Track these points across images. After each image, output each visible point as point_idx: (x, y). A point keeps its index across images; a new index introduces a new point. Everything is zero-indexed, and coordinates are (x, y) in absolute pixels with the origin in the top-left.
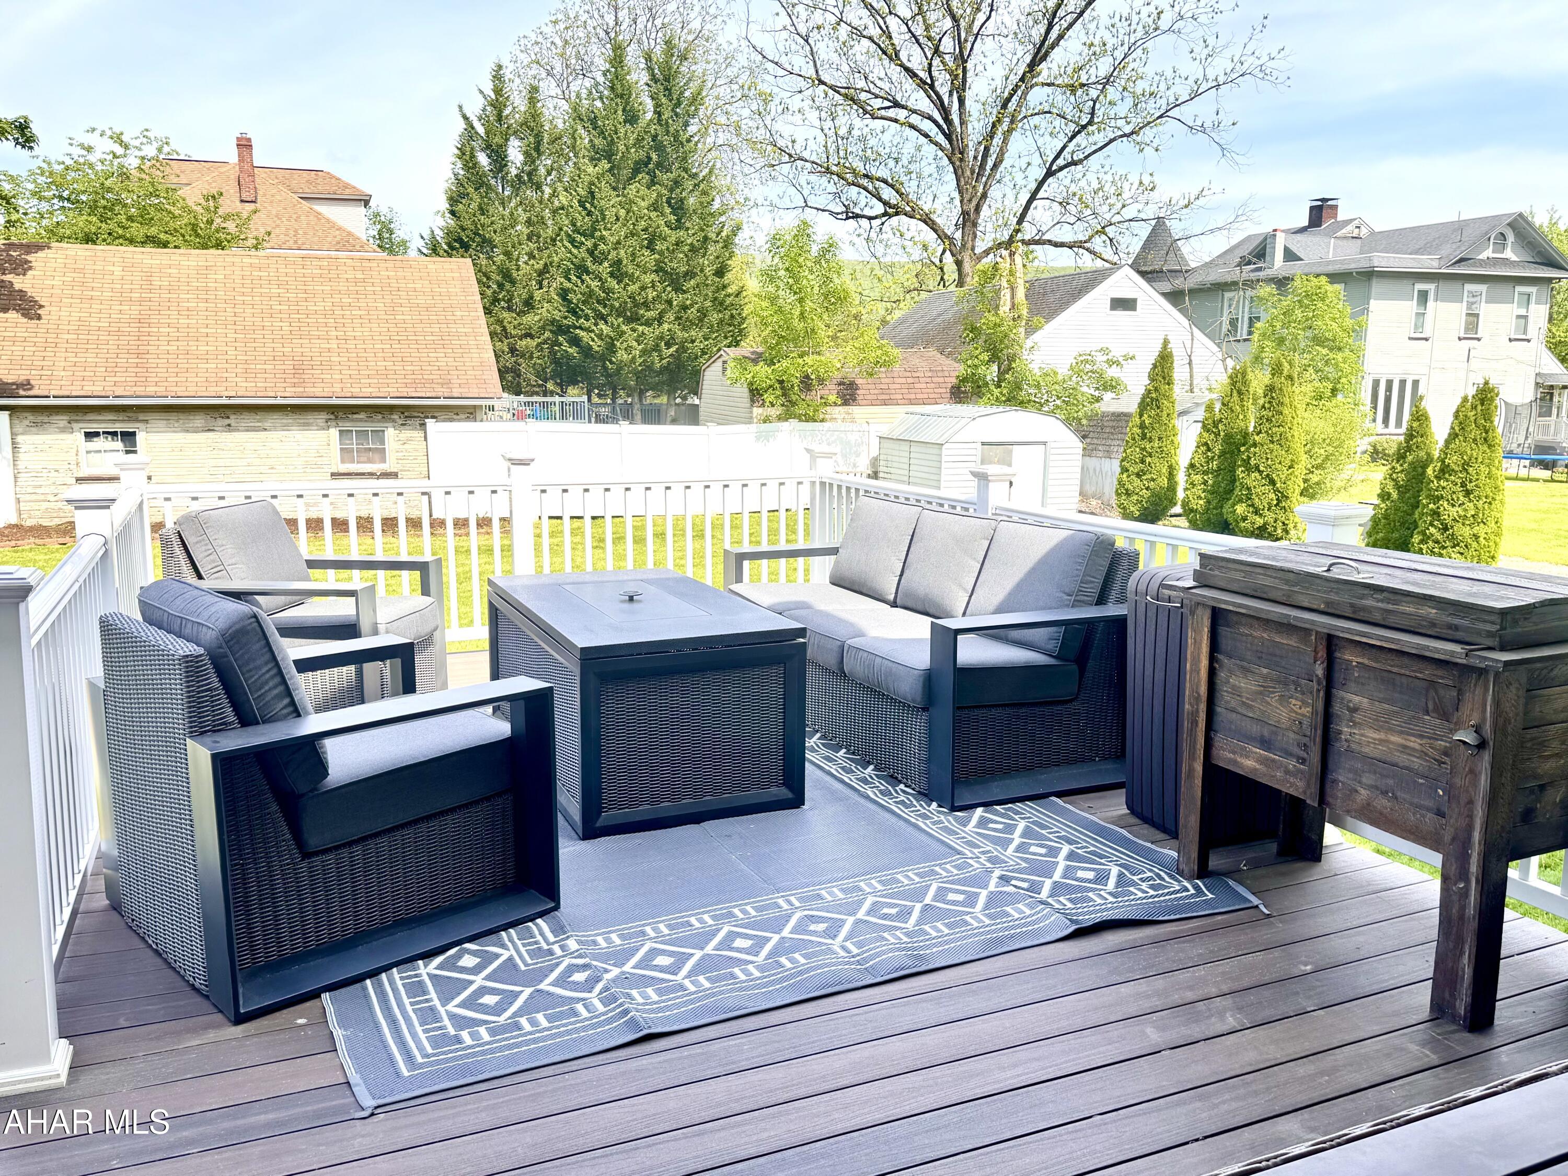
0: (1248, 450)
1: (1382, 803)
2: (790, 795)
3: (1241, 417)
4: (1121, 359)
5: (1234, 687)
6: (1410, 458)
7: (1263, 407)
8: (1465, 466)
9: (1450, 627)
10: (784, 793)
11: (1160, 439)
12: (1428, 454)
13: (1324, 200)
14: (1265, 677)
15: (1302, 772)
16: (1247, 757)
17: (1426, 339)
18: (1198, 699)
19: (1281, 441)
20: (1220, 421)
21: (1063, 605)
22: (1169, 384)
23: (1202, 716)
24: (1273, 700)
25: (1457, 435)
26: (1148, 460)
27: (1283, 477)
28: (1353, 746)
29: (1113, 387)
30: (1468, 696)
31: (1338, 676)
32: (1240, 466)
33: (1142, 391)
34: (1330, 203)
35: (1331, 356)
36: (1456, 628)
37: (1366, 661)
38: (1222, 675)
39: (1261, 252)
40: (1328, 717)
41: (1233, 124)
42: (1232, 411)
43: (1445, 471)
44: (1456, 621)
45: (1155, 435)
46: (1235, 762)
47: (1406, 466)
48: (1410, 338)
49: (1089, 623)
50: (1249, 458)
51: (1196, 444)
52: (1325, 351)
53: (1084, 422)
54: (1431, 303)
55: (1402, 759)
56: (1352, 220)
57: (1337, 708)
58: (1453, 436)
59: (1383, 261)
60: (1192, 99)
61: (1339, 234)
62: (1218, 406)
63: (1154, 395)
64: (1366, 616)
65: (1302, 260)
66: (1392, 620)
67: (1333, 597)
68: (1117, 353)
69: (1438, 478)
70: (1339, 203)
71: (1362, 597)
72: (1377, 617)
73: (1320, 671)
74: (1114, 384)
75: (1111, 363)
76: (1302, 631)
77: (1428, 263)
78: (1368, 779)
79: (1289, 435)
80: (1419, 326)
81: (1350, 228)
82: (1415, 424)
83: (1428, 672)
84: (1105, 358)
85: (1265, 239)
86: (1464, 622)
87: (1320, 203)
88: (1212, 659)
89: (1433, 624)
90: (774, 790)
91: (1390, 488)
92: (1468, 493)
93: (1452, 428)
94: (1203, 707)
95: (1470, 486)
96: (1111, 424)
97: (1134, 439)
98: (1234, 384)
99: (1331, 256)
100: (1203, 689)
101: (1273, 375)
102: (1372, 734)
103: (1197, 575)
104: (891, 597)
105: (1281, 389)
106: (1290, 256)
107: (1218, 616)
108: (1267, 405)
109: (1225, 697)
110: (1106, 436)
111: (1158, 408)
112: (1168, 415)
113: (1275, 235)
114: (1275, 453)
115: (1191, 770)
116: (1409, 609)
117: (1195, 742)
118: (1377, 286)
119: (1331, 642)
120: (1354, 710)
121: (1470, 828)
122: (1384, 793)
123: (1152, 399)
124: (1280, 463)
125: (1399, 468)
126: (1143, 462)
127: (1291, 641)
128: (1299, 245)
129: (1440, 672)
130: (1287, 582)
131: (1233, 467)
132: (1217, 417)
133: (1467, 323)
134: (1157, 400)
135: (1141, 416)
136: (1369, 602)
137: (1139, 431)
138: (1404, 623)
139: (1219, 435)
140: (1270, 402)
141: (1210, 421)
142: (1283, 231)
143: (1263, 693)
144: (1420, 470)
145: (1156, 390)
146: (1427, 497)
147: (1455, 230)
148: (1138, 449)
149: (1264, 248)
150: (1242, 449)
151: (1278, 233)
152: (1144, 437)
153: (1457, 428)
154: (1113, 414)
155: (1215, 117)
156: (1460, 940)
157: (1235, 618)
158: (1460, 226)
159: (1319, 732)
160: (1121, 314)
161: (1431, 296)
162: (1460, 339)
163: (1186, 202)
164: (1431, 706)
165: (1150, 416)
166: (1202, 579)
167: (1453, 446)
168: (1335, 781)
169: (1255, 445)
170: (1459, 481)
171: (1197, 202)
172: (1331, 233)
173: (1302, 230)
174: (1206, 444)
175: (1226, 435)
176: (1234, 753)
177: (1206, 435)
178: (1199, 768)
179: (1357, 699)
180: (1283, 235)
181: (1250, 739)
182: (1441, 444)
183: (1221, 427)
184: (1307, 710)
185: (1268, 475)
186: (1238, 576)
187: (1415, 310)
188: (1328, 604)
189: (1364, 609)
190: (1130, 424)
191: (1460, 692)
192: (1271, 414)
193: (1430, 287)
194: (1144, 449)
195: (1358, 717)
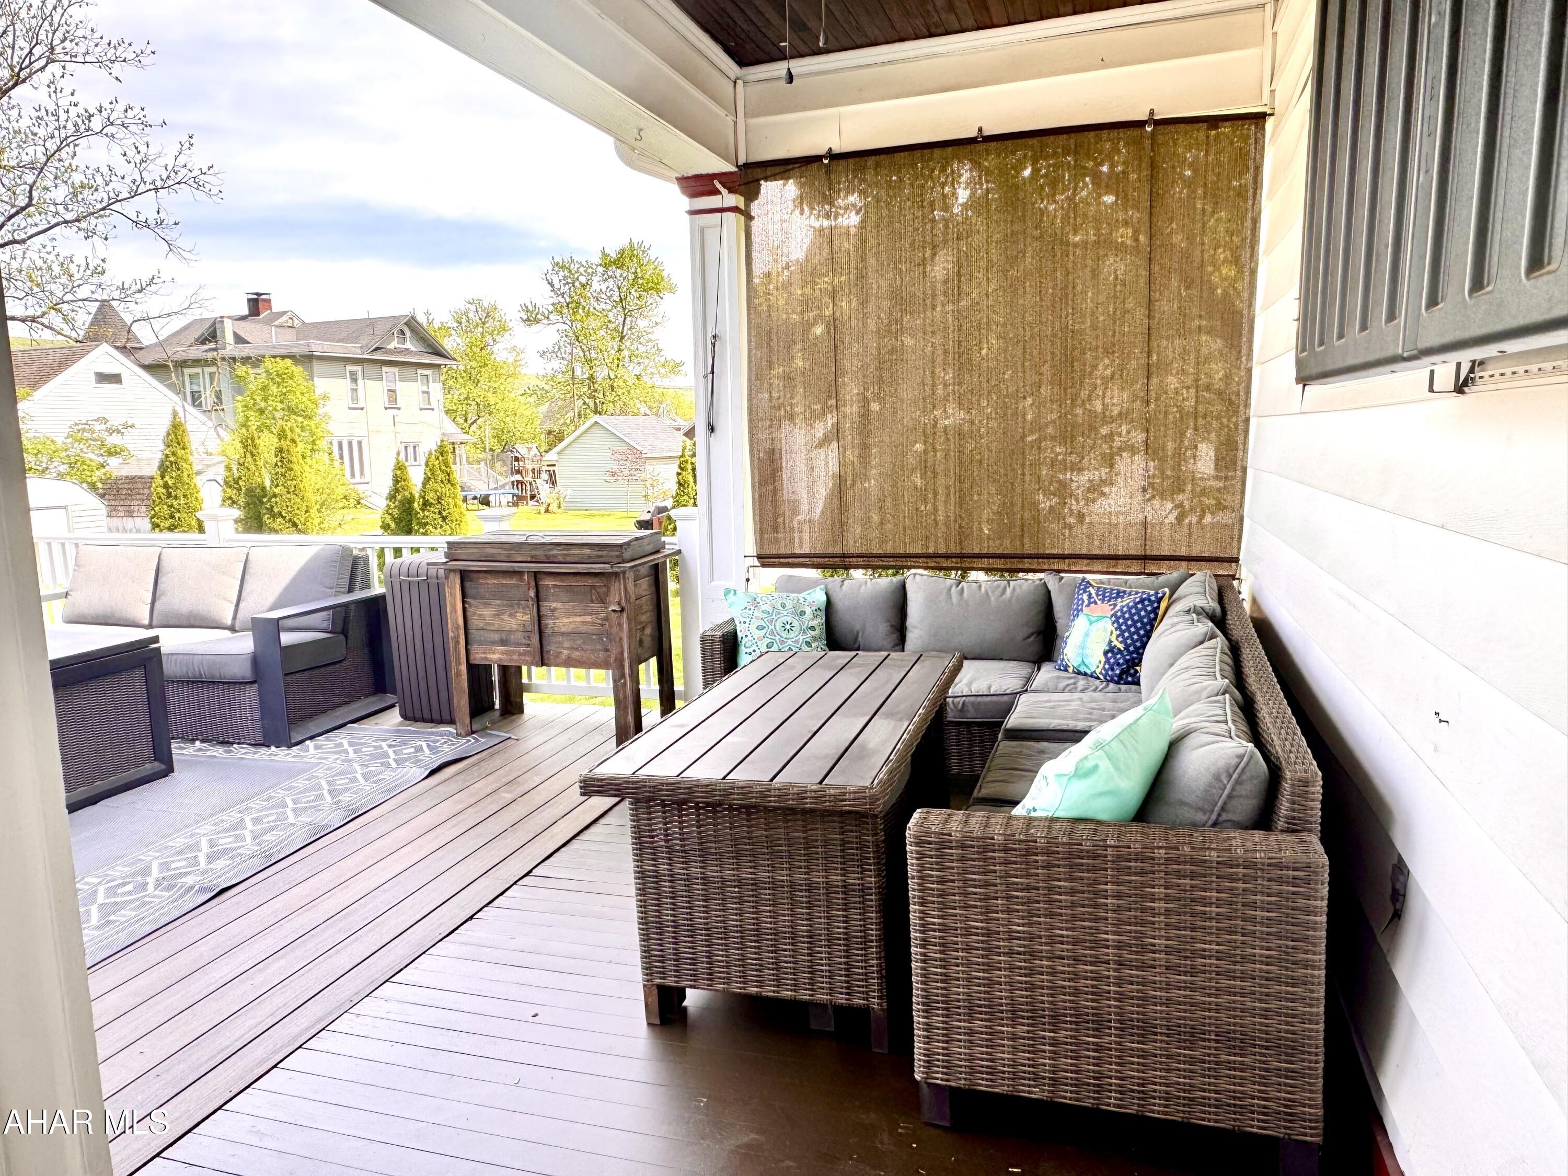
0: (269, 500)
1: (576, 654)
2: (163, 767)
3: (257, 474)
4: (120, 428)
5: (480, 615)
6: (399, 497)
7: (276, 465)
8: (439, 499)
9: (598, 557)
10: (158, 766)
11: (185, 496)
12: (411, 494)
13: (258, 294)
14: (498, 605)
15: (529, 651)
16: (494, 653)
17: (362, 409)
18: (458, 628)
19: (297, 491)
20: (240, 478)
21: (326, 596)
22: (184, 449)
23: (462, 637)
24: (506, 617)
25: (429, 479)
26: (177, 515)
27: (302, 520)
28: (556, 629)
29: (117, 453)
30: (612, 588)
31: (542, 594)
32: (265, 514)
33: (159, 456)
34: (263, 297)
35: (305, 423)
36: (601, 556)
37: (558, 583)
38: (470, 610)
39: (211, 335)
40: (540, 617)
41: (176, 224)
42: (249, 469)
43: (426, 504)
44: (600, 553)
45: (180, 493)
46: (486, 658)
47: (397, 503)
48: (350, 408)
49: (346, 605)
50: (272, 507)
51: (221, 499)
52: (300, 419)
53: (100, 485)
54: (360, 381)
55: (583, 629)
56: (285, 313)
57: (544, 611)
58: (427, 480)
59: (319, 347)
60: (132, 197)
61: (276, 323)
62: (235, 468)
63: (172, 459)
64: (556, 560)
65: (248, 343)
66: (569, 559)
67: (534, 553)
68: (116, 421)
69: (423, 510)
70: (272, 297)
71: (550, 550)
72: (561, 559)
73: (532, 593)
74: (119, 450)
75: (111, 431)
76: (519, 573)
77: (353, 350)
78: (567, 644)
79: (301, 486)
80: (355, 399)
81: (284, 318)
82: (398, 472)
83: (590, 581)
84: (103, 427)
85: (214, 323)
86: (605, 553)
87: (255, 296)
88: (464, 602)
89: (590, 557)
90: (148, 766)
91: (388, 520)
92: (444, 518)
93: (425, 474)
94: (462, 632)
95: (444, 514)
96: (126, 486)
97: (160, 498)
98: (245, 447)
99: (274, 341)
100: (461, 621)
101: (280, 439)
102: (565, 620)
103: (447, 555)
104: (146, 622)
105: (288, 451)
106: (239, 339)
107: (465, 576)
108: (279, 464)
109: (474, 622)
110: (123, 497)
111: (178, 469)
112: (189, 476)
113: (223, 322)
114: (293, 501)
115: (458, 674)
116: (577, 552)
117: (459, 654)
118: (317, 367)
119: (536, 575)
120: (553, 610)
121: (622, 653)
122: (577, 649)
123: (171, 463)
124: (298, 509)
125: (393, 506)
126: (172, 517)
127: (512, 581)
128: (245, 330)
129: (596, 580)
130: (505, 549)
131: (259, 517)
132: (236, 475)
133: (389, 396)
134: (176, 463)
135: (163, 477)
136: (555, 552)
137: (164, 491)
138: (576, 559)
139: (241, 489)
140: (281, 461)
141: (231, 479)
142: (229, 317)
143: (498, 615)
144: (407, 506)
145: (174, 454)
146: (418, 524)
147: (368, 326)
148: (165, 507)
149: (215, 331)
150: (265, 500)
151: (225, 320)
152: (169, 495)
153: (429, 474)
154: (127, 478)
155: (156, 216)
156: (626, 708)
157: (475, 576)
158: (371, 323)
159: (536, 627)
160: (107, 387)
161: (360, 375)
162: (386, 409)
163: (139, 287)
164: (594, 598)
165: (171, 477)
166: (451, 557)
167: (428, 486)
168: (549, 652)
169: (275, 496)
170: (437, 511)
171: (148, 288)
172: (269, 321)
173: (243, 318)
174: (230, 498)
175: (247, 489)
176: (485, 653)
177: (229, 490)
178: (464, 668)
179: (555, 604)
180: (230, 321)
181: (493, 643)
182: (420, 486)
183: (241, 483)
184: (527, 617)
185: (290, 520)
186: (475, 551)
187: (349, 387)
188: (532, 557)
189: (554, 556)
190: (154, 485)
191: (608, 588)
192: (283, 470)
193: (358, 368)
194: (172, 506)
195: (556, 614)
